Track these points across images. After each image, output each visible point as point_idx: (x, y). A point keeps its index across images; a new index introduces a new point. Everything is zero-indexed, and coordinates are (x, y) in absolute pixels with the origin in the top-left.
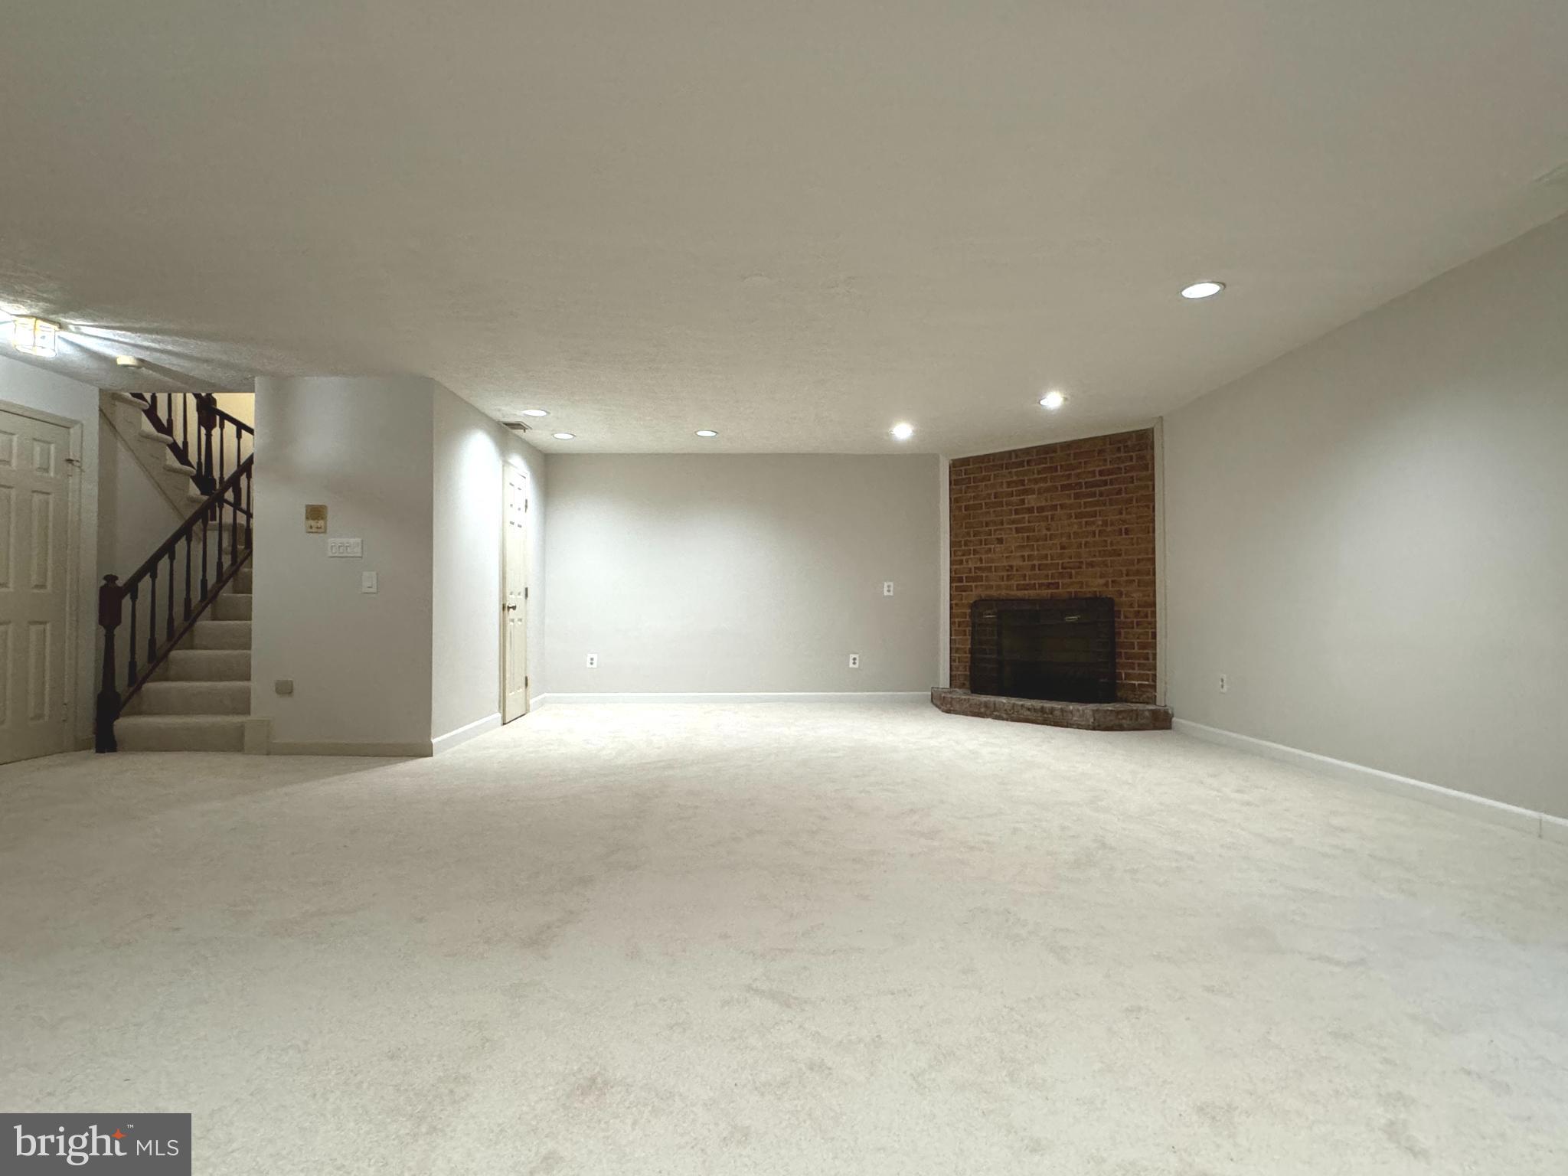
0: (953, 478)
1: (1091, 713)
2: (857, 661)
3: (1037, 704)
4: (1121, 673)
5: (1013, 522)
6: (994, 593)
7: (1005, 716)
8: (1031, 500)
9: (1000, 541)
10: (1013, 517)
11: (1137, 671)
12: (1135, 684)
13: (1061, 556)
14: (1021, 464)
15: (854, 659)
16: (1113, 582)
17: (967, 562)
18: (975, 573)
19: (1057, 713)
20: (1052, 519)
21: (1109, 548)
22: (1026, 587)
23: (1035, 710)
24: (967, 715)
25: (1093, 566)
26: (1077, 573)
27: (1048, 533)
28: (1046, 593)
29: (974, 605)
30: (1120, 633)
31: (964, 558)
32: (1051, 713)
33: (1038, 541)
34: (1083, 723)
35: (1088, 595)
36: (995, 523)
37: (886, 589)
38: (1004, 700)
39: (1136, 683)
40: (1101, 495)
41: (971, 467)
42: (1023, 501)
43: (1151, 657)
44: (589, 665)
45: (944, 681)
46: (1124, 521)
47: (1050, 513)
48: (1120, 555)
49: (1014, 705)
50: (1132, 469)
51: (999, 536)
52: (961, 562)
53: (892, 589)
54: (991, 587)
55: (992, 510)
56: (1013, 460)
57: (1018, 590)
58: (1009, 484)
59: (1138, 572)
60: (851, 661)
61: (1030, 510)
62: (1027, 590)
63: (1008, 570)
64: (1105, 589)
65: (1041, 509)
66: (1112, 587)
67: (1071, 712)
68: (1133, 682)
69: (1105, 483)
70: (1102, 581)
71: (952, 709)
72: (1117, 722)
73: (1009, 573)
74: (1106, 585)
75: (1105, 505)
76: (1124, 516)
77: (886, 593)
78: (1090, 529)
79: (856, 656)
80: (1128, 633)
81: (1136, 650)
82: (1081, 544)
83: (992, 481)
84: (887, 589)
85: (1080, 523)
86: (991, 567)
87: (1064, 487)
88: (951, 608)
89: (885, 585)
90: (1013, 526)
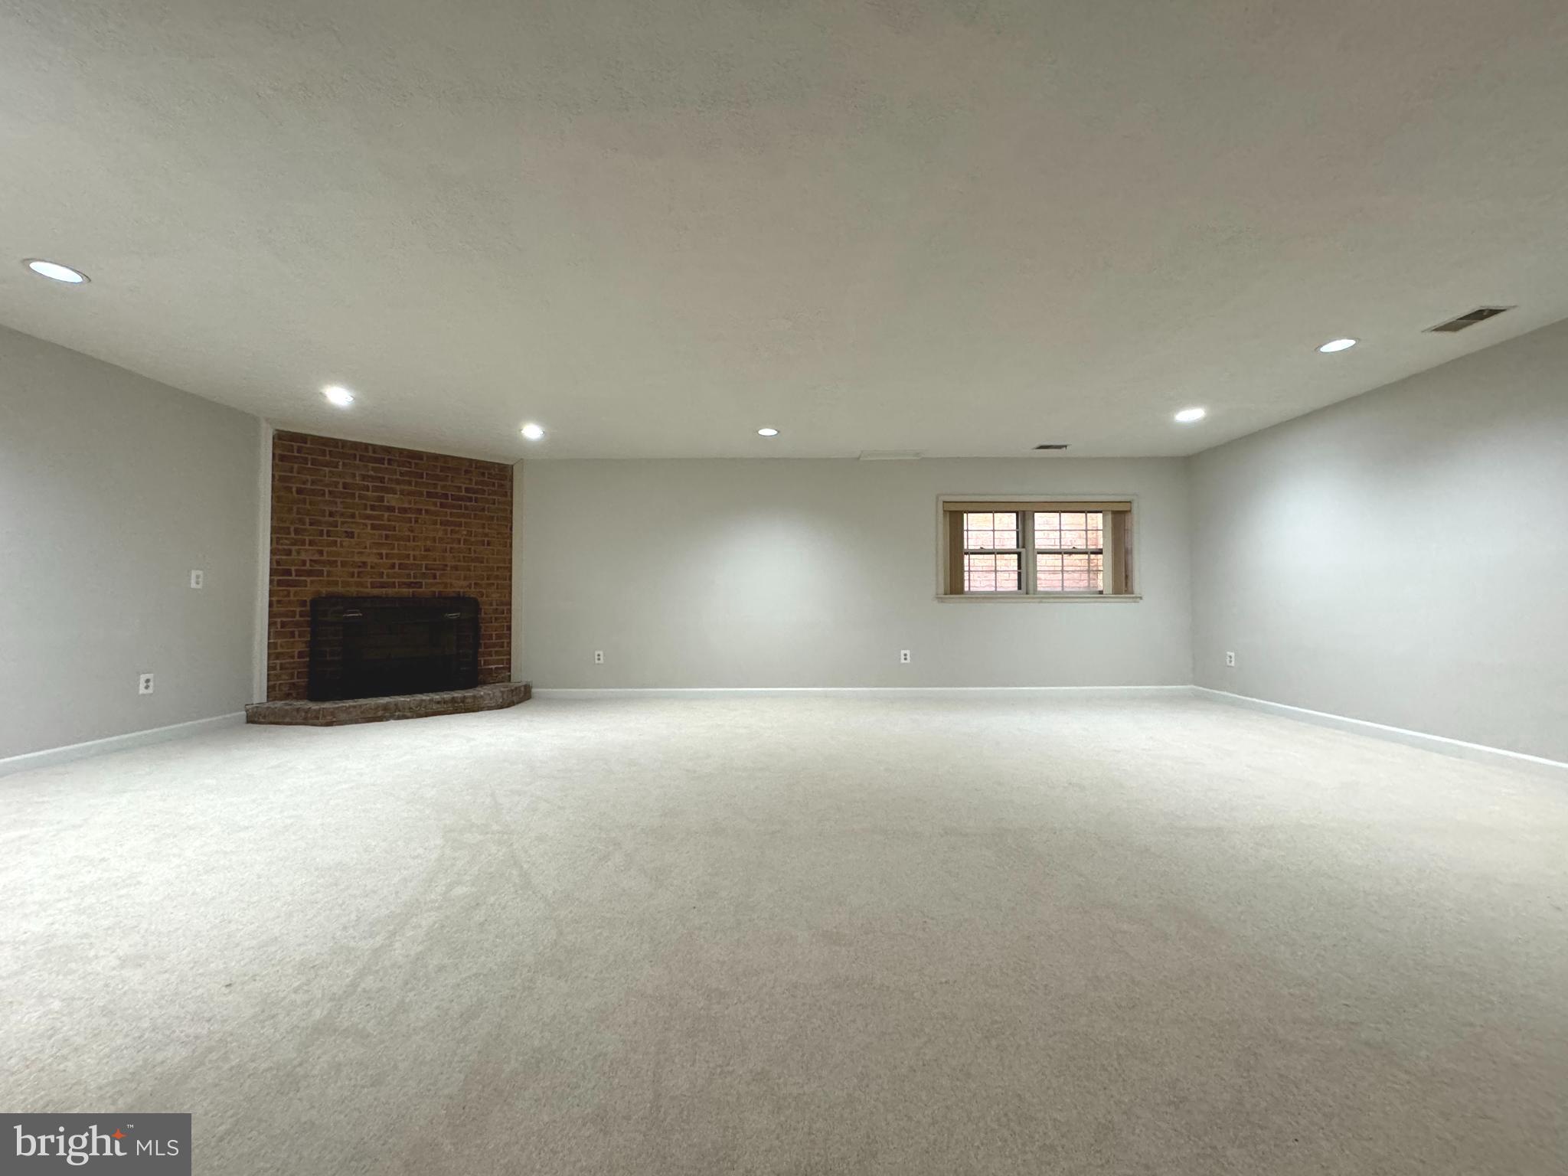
0: (278, 452)
2: (150, 684)
3: (447, 696)
4: (480, 661)
5: (368, 517)
6: (340, 589)
7: (409, 714)
8: (391, 500)
9: (350, 535)
10: (369, 512)
11: (494, 657)
12: (492, 669)
13: (424, 558)
14: (381, 461)
15: (147, 681)
16: (475, 584)
17: (299, 552)
18: (311, 566)
20: (416, 521)
21: (473, 555)
22: (383, 585)
23: (445, 702)
25: (457, 569)
26: (441, 575)
27: (412, 534)
28: (406, 591)
29: (315, 602)
30: (481, 627)
31: (294, 548)
32: (463, 702)
33: (399, 540)
35: (453, 595)
36: (342, 515)
37: (193, 581)
39: (493, 667)
40: (466, 508)
41: (308, 445)
42: (381, 499)
43: (505, 644)
45: (259, 694)
46: (486, 535)
47: (414, 516)
48: (482, 562)
50: (495, 493)
51: (349, 530)
52: (289, 553)
53: (200, 580)
54: (336, 583)
55: (338, 500)
57: (372, 587)
58: (364, 477)
59: (497, 577)
60: (143, 684)
61: (391, 509)
62: (385, 588)
63: (360, 567)
64: (468, 589)
65: (403, 510)
66: (475, 588)
68: (490, 667)
69: (470, 499)
70: (465, 583)
73: (361, 570)
74: (470, 586)
75: (470, 518)
76: (487, 530)
77: (193, 585)
78: (456, 536)
79: (150, 676)
80: (487, 627)
81: (495, 640)
82: (446, 549)
83: (340, 469)
84: (195, 580)
85: (446, 530)
86: (336, 561)
87: (429, 495)
88: (271, 605)
89: (194, 574)
90: (369, 522)
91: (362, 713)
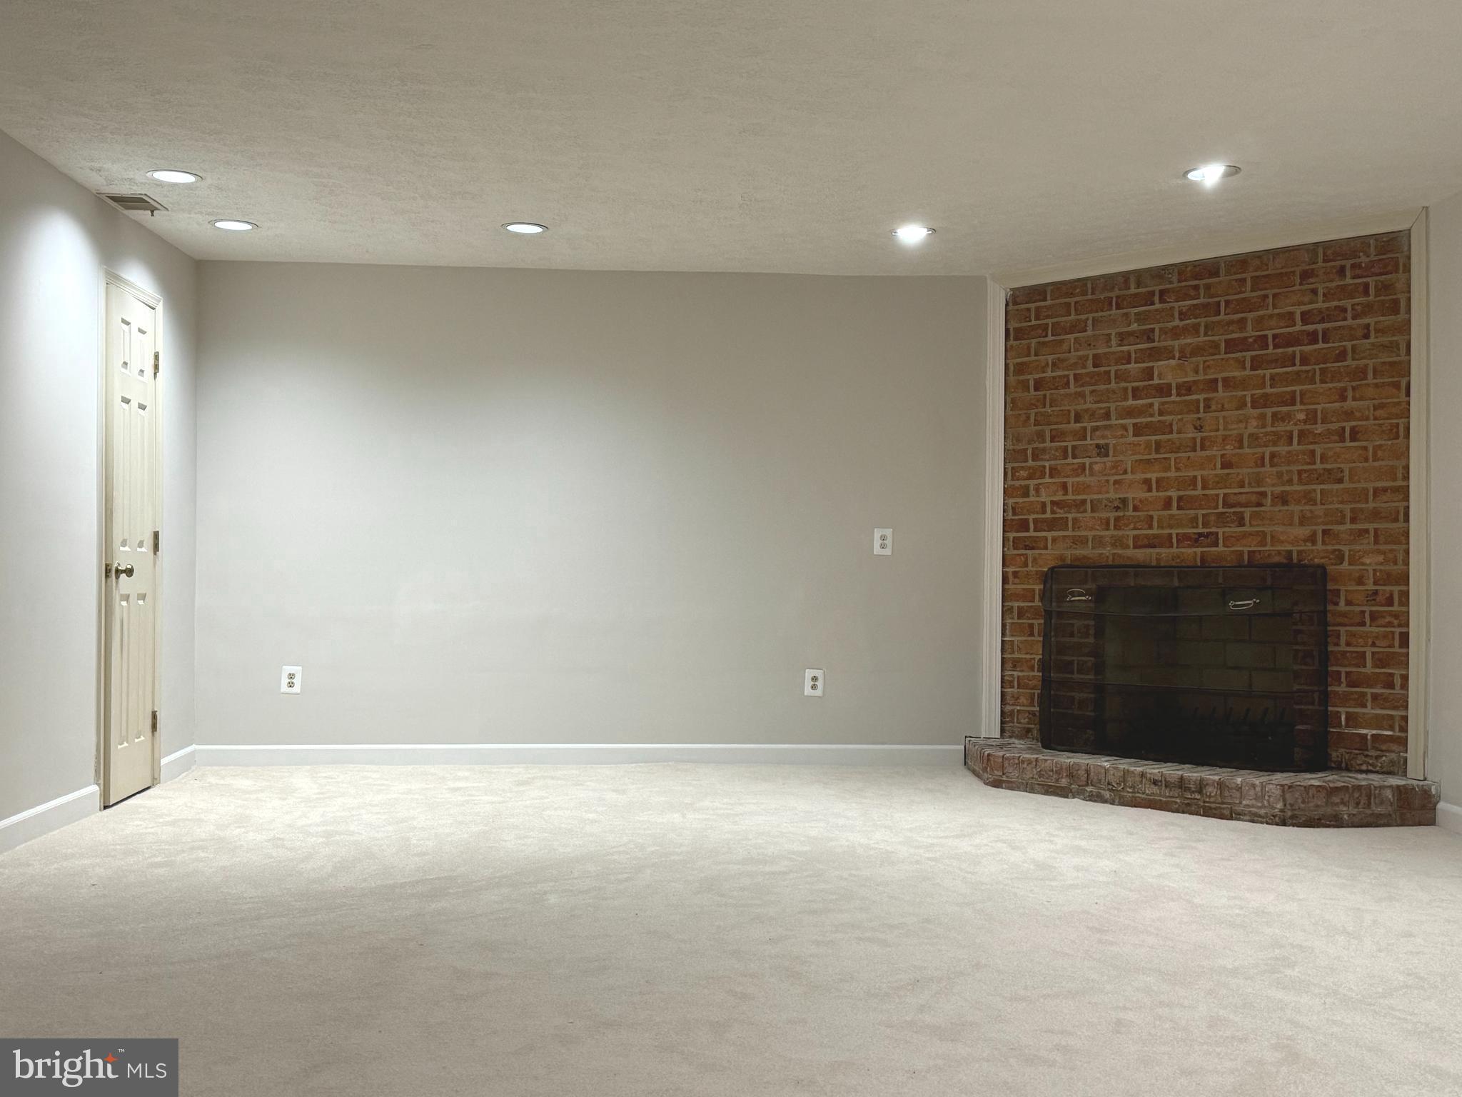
0: (1012, 326)
1: (1278, 792)
2: (820, 684)
3: (1171, 771)
4: (1338, 715)
5: (1130, 413)
6: (1087, 552)
7: (1107, 795)
8: (1167, 371)
9: (1102, 450)
10: (1131, 402)
11: (1370, 710)
12: (1364, 737)
13: (1221, 482)
14: (1148, 299)
15: (815, 679)
16: (1325, 532)
17: (1037, 490)
18: (1053, 512)
19: (1210, 790)
20: (1207, 407)
21: (1318, 466)
22: (1152, 542)
24: (1032, 791)
25: (1285, 503)
26: (1254, 516)
27: (1199, 436)
28: (1191, 553)
29: (1050, 576)
30: (1337, 635)
31: (1032, 483)
32: (1200, 792)
33: (1178, 450)
34: (1262, 812)
35: (1277, 559)
36: (1093, 415)
37: (877, 542)
38: (1105, 762)
39: (1368, 733)
40: (1304, 361)
41: (1049, 302)
42: (1149, 374)
43: (1398, 682)
44: (284, 688)
45: (989, 723)
46: (1349, 415)
47: (1201, 397)
48: (1340, 481)
49: (1126, 773)
50: (1368, 309)
51: (1102, 442)
52: (1026, 492)
53: (889, 542)
54: (1082, 541)
55: (1087, 389)
56: (1133, 290)
57: (1136, 546)
58: (1122, 338)
59: (1375, 515)
60: (808, 683)
61: (1163, 390)
62: (1154, 547)
63: (1117, 508)
64: (1309, 546)
65: (1186, 388)
66: (1324, 543)
67: (1239, 789)
68: (1364, 731)
69: (1313, 338)
70: (1303, 532)
71: (1004, 778)
72: (1329, 810)
73: (1121, 514)
74: (1312, 539)
75: (1313, 381)
76: (1350, 404)
77: (877, 550)
78: (1282, 427)
79: (818, 673)
80: (1353, 635)
81: (1369, 669)
82: (1263, 458)
83: (1089, 332)
84: (881, 542)
85: (1262, 417)
86: (1084, 502)
87: (1231, 346)
88: (1005, 580)
89: (877, 534)
90: (1129, 422)
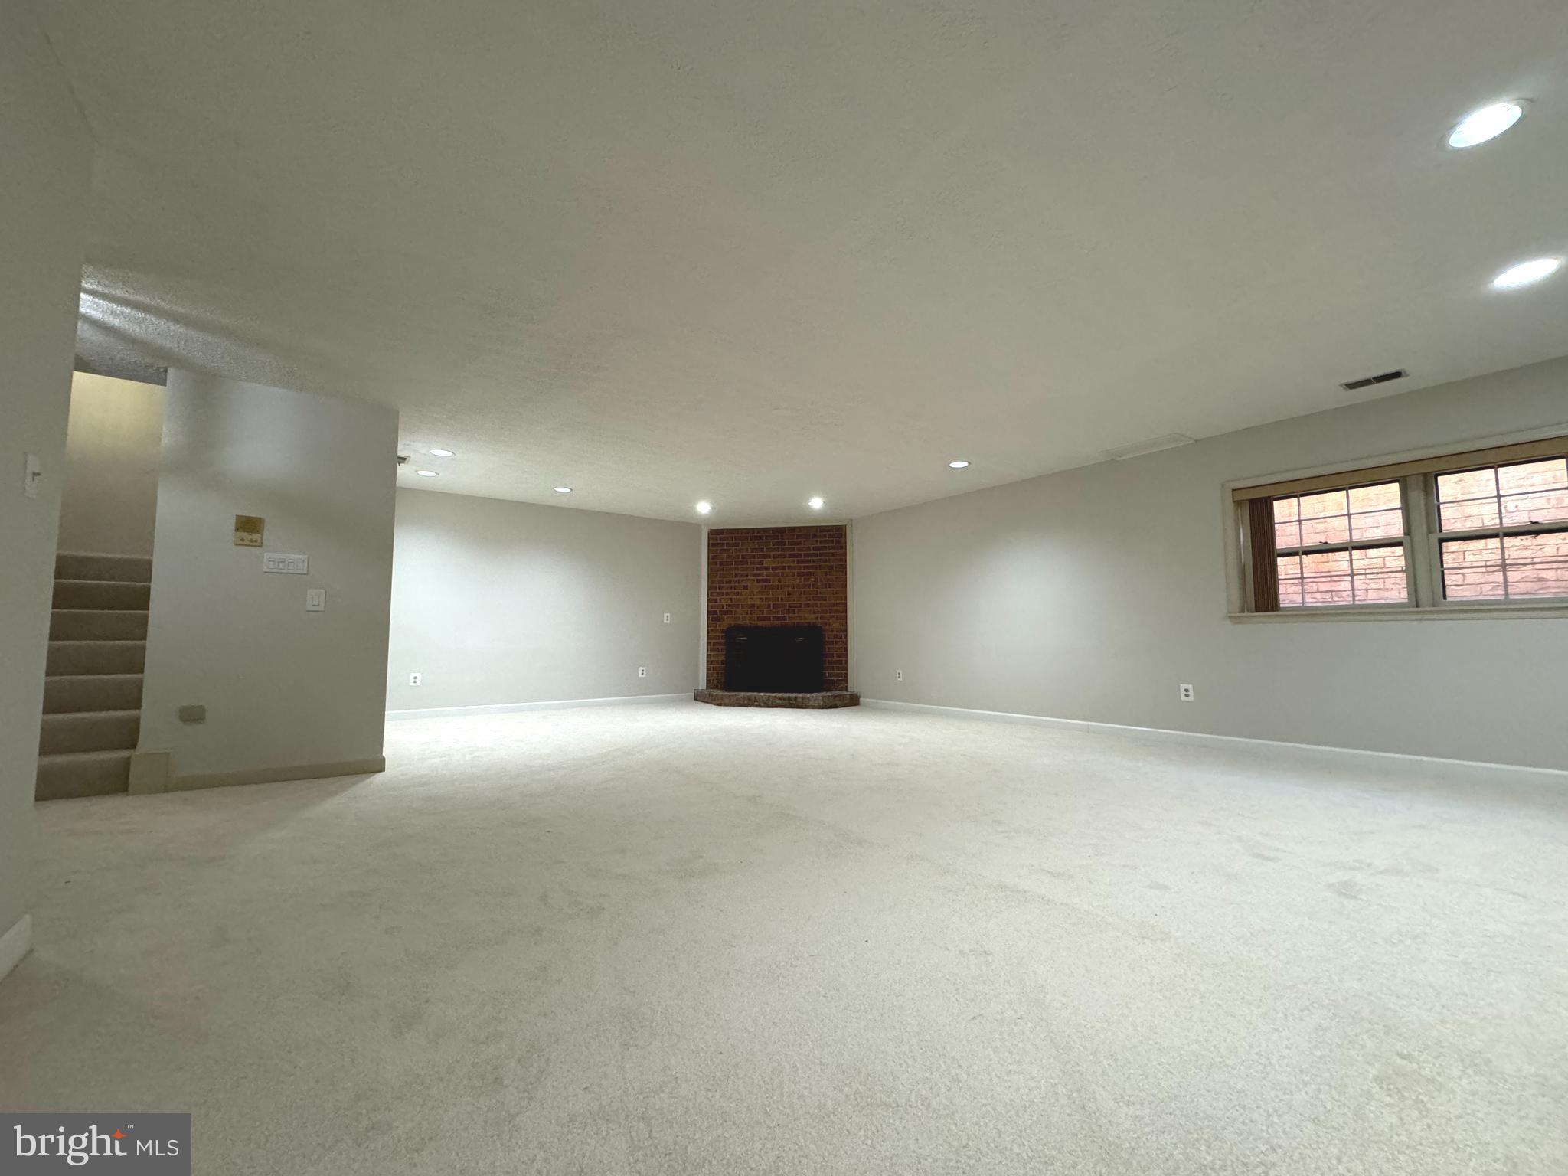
0: (710, 542)
1: (821, 698)
2: (644, 672)
3: (785, 695)
4: (825, 673)
5: (756, 575)
6: (741, 622)
7: (762, 705)
8: (768, 562)
9: (745, 588)
10: (755, 572)
11: (835, 672)
12: (834, 680)
13: (787, 599)
14: (761, 538)
15: (643, 671)
16: (821, 616)
17: (720, 600)
18: (727, 608)
19: (800, 700)
20: (782, 575)
21: (819, 595)
22: (765, 619)
23: (784, 699)
24: (734, 706)
26: (798, 611)
27: (780, 584)
28: (777, 623)
29: (728, 631)
30: (825, 648)
31: (718, 598)
32: (795, 700)
33: (773, 588)
34: (817, 705)
35: (806, 624)
36: (742, 576)
37: (665, 618)
38: (761, 694)
39: (835, 678)
40: (814, 562)
41: (724, 535)
42: (762, 563)
43: (844, 662)
44: (412, 684)
45: (702, 685)
46: (828, 580)
47: (781, 571)
48: (826, 600)
49: (769, 697)
50: (833, 548)
51: (745, 584)
52: (716, 601)
53: (669, 618)
54: (739, 618)
55: (740, 566)
56: (756, 534)
57: (758, 620)
58: (752, 550)
59: (837, 611)
60: (640, 672)
61: (767, 568)
64: (816, 621)
65: (775, 568)
66: (821, 619)
67: (808, 698)
68: (833, 678)
69: (816, 555)
70: (813, 616)
72: (834, 703)
73: (752, 609)
74: (817, 618)
75: (816, 569)
76: (828, 577)
77: (665, 621)
78: (807, 583)
79: (644, 668)
80: (830, 648)
81: (835, 658)
82: (801, 592)
83: (740, 547)
84: (666, 618)
85: (800, 579)
86: (738, 605)
87: (790, 556)
88: (708, 633)
89: (665, 615)
90: (755, 578)
91: (737, 700)
